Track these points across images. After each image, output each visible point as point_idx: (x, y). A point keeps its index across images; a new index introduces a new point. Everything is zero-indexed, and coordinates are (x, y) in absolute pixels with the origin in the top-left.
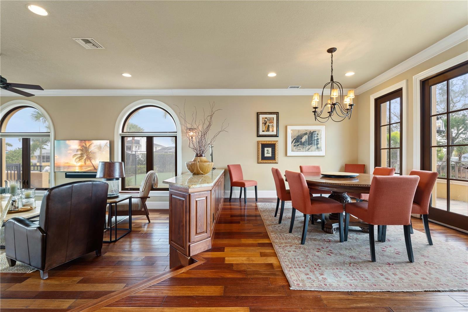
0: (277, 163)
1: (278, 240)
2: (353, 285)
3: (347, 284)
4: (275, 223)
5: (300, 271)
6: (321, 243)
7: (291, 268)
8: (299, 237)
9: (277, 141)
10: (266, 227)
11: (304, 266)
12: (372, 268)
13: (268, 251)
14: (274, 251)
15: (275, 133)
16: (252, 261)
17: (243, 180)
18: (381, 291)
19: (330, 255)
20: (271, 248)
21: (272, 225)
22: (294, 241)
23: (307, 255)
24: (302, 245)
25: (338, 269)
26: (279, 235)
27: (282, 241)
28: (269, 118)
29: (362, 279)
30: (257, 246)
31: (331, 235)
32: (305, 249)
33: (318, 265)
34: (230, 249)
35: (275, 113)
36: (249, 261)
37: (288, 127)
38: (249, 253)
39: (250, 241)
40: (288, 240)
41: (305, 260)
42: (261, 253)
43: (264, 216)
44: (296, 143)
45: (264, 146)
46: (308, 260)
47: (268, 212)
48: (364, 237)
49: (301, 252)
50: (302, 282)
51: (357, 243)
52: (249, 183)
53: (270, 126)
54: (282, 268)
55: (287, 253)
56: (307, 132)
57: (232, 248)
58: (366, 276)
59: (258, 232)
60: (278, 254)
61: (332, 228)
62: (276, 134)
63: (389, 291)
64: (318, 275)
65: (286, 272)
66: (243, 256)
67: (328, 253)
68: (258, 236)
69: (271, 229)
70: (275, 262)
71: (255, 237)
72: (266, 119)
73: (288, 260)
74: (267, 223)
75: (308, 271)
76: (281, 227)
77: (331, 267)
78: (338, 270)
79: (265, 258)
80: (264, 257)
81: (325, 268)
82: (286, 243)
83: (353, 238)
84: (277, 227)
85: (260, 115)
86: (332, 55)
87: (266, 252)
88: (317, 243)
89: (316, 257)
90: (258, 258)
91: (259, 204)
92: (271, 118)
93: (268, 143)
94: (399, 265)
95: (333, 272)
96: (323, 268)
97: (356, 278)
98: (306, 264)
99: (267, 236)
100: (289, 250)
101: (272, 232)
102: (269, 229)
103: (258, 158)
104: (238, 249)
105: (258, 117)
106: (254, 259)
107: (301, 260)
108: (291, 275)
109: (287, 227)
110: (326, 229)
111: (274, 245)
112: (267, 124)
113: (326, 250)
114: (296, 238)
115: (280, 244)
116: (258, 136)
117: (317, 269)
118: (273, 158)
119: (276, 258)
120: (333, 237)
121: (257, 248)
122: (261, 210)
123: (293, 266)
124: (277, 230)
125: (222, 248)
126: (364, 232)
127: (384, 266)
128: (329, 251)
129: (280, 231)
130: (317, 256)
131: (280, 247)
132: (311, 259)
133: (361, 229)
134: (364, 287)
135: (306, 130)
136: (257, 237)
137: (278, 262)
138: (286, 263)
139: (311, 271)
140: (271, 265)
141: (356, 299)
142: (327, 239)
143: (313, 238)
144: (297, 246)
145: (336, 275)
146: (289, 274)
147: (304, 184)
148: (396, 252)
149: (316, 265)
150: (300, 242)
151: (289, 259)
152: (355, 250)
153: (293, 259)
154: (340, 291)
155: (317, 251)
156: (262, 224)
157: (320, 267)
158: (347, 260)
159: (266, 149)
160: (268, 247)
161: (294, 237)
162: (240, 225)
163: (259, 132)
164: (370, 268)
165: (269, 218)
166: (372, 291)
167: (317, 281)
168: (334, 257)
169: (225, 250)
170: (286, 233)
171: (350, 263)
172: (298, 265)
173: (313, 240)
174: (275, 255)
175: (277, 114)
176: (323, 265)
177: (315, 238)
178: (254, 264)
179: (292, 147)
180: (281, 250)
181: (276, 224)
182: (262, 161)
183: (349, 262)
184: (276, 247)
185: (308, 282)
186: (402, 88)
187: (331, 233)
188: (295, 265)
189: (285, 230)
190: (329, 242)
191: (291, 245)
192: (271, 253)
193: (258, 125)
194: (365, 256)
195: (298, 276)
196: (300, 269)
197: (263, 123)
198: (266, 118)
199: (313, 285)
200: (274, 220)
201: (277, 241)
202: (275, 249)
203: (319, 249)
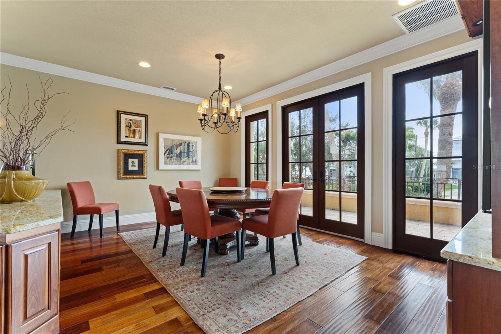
0: (146, 179)
1: (171, 280)
2: (273, 309)
3: (267, 310)
4: (157, 257)
5: (217, 315)
6: (222, 269)
7: (204, 315)
8: (195, 269)
9: (146, 151)
10: (148, 265)
11: (217, 305)
12: (277, 282)
13: (163, 301)
14: (172, 299)
15: (143, 140)
16: (145, 326)
17: (95, 204)
18: (295, 303)
19: (236, 281)
20: (165, 295)
21: (154, 260)
22: (192, 276)
23: (214, 289)
24: (203, 278)
25: (251, 295)
26: (169, 272)
27: (177, 280)
28: (135, 120)
29: (276, 298)
30: (144, 299)
31: (227, 257)
32: (208, 282)
33: (231, 298)
34: (99, 321)
35: (143, 116)
36: (141, 328)
37: (160, 135)
38: (137, 315)
39: (131, 294)
40: (184, 276)
41: (215, 297)
42: (154, 308)
43: (138, 250)
44: (170, 154)
45: (128, 156)
46: (217, 295)
47: (142, 244)
48: (255, 250)
49: (206, 287)
50: (225, 328)
51: (252, 259)
52: (107, 207)
53: (137, 131)
54: (192, 320)
55: (190, 295)
56: (182, 142)
57: (102, 317)
58: (277, 292)
59: (137, 276)
60: (179, 301)
61: (227, 248)
62: (144, 142)
63: (300, 301)
64: (237, 311)
65: (200, 323)
66: (127, 324)
67: (233, 279)
68: (140, 283)
69: (155, 266)
70: (180, 315)
71: (136, 286)
72: (131, 122)
73: (196, 304)
74: (146, 259)
75: (224, 310)
76: (168, 261)
77: (244, 296)
78: (252, 297)
79: (164, 313)
80: (161, 312)
81: (240, 299)
82: (183, 281)
83: (247, 254)
84: (162, 262)
85: (122, 115)
86: (220, 61)
87: (160, 303)
88: (217, 270)
89: (224, 289)
90: (153, 318)
91: (123, 234)
92: (137, 120)
93: (133, 152)
94: (292, 271)
95: (249, 300)
96: (238, 300)
97: (271, 299)
98: (218, 302)
99: (153, 280)
100: (191, 290)
101: (158, 270)
102: (153, 267)
103: (119, 173)
104: (115, 314)
105: (119, 117)
106: (147, 321)
107: (210, 298)
108: (208, 325)
109: (175, 259)
110: (221, 251)
111: (169, 290)
112: (133, 128)
113: (230, 276)
114: (192, 270)
115: (176, 285)
116: (119, 142)
117: (233, 304)
118: (141, 172)
119: (179, 307)
120: (230, 258)
121: (145, 302)
122: (130, 242)
123: (205, 311)
124: (164, 266)
125: (82, 324)
126: (252, 246)
127: (283, 276)
128: (234, 276)
129: (168, 266)
130: (225, 287)
131: (178, 289)
132: (221, 294)
133: (249, 243)
134: (281, 306)
135: (181, 140)
136: (139, 285)
137: (184, 313)
138: (195, 310)
139: (227, 309)
140: (176, 321)
141: (282, 323)
142: (224, 262)
143: (211, 264)
144: (198, 281)
145: (253, 304)
146: (206, 325)
147: (204, 205)
148: (284, 259)
149: (228, 299)
150: (200, 274)
151: (196, 302)
152: (255, 266)
153: (201, 301)
154: (265, 322)
155: (222, 281)
156: (140, 263)
157: (234, 300)
158: (254, 281)
159: (130, 161)
160: (161, 294)
161: (189, 270)
162: (103, 272)
163: (120, 137)
164: (275, 283)
165: (145, 251)
166: (289, 307)
167: (240, 320)
168: (241, 282)
169: (91, 326)
170: (177, 268)
171: (258, 284)
172: (210, 307)
173: (212, 268)
174: (175, 303)
175: (146, 116)
176: (235, 295)
177: (213, 265)
178: (150, 330)
179: (164, 160)
180: (181, 293)
181: (159, 258)
182: (125, 176)
183: (256, 282)
184: (173, 291)
185: (231, 327)
186: (268, 110)
187: (225, 254)
188: (206, 309)
189: (174, 263)
190: (228, 265)
191: (190, 282)
192: (169, 302)
193: (119, 127)
194: (265, 271)
195: (216, 322)
196: (214, 312)
197: (126, 126)
198: (131, 120)
199: (238, 327)
200: (153, 254)
201: (170, 282)
202: (172, 295)
203: (223, 277)
